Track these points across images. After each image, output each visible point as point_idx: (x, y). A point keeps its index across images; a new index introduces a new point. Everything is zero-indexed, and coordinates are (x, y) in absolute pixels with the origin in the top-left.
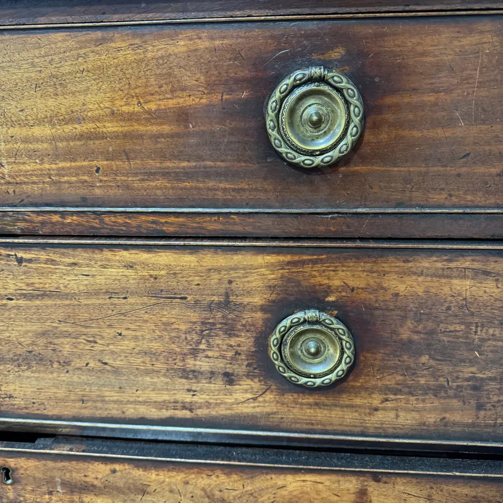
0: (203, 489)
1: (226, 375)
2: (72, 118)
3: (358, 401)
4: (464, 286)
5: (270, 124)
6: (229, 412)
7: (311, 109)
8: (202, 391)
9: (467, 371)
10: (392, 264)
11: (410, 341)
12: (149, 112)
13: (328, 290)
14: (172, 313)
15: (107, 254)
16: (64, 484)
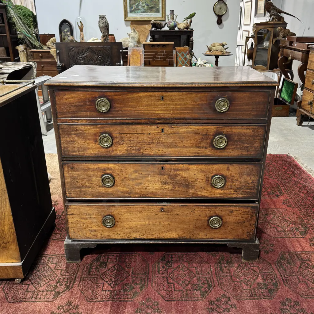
0: (200, 169)
1: (205, 147)
2: (184, 105)
3: (228, 151)
4: (244, 131)
5: (216, 106)
6: (205, 154)
7: (222, 104)
8: (201, 150)
9: (246, 145)
10: (233, 127)
11: (236, 140)
12: (197, 104)
13: (224, 132)
14: (197, 137)
15: (187, 126)
16: (174, 169)
